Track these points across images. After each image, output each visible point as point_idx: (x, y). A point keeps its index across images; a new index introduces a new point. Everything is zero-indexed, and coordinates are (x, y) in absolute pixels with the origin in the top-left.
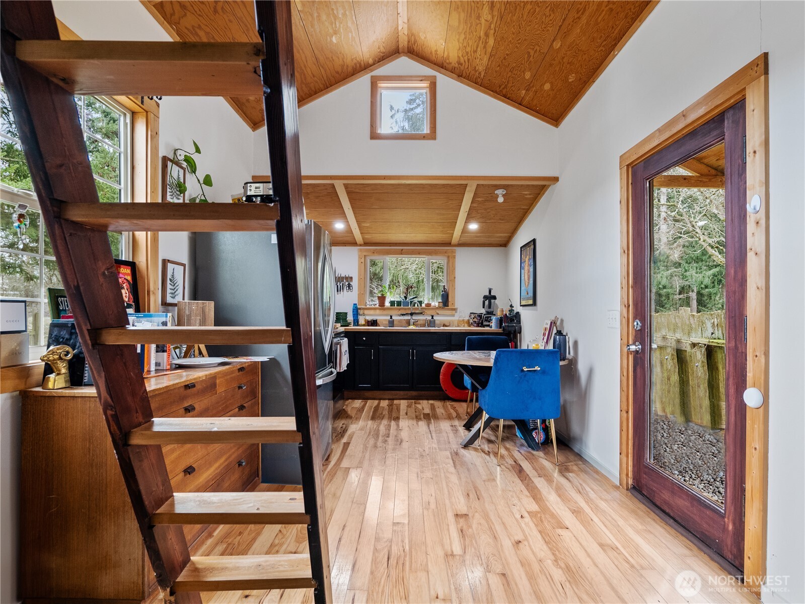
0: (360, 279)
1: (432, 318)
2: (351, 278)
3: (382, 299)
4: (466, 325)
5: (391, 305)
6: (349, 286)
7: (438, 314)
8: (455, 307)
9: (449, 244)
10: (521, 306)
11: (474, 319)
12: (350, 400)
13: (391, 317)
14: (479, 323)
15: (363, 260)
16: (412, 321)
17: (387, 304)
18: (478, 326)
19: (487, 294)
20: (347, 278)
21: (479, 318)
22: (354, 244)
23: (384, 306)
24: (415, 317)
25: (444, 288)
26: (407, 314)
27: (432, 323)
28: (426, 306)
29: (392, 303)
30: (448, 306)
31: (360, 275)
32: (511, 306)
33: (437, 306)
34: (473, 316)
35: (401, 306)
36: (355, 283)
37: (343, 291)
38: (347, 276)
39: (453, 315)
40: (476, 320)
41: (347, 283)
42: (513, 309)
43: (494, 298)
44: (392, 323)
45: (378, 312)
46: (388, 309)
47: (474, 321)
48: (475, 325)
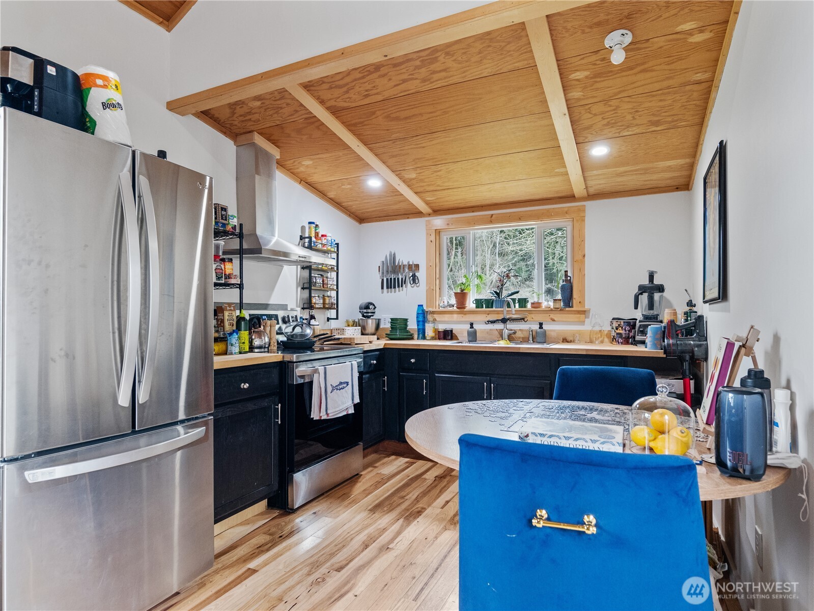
0: (429, 267)
1: (541, 327)
2: (417, 266)
3: (461, 297)
4: (606, 340)
5: (477, 307)
6: (414, 279)
7: (553, 320)
8: (587, 307)
9: (571, 198)
11: (617, 329)
13: (472, 325)
14: (628, 338)
15: (433, 238)
16: (506, 333)
17: (470, 305)
18: (626, 341)
19: (646, 282)
20: (410, 267)
21: (628, 328)
22: (418, 214)
23: (464, 308)
24: (511, 326)
25: (566, 276)
26: (498, 320)
27: (540, 336)
28: (532, 307)
29: (479, 303)
30: (572, 307)
31: (428, 260)
32: (690, 304)
33: (552, 307)
34: (615, 324)
36: (421, 274)
37: (406, 287)
38: (411, 263)
39: (583, 323)
40: (623, 332)
41: (411, 274)
42: (695, 309)
43: (661, 289)
44: (473, 336)
45: (455, 317)
46: (472, 312)
47: (617, 334)
48: (620, 340)
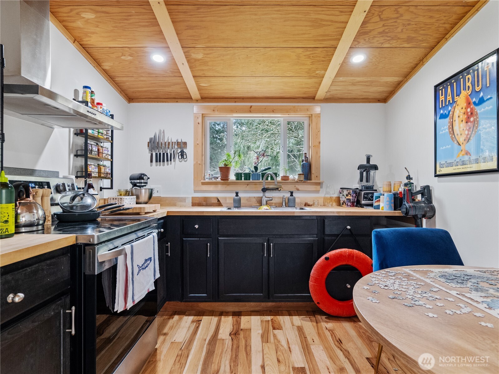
0: (196, 145)
1: (292, 195)
2: (185, 144)
3: (225, 170)
4: (334, 204)
5: (237, 179)
6: (183, 154)
7: (298, 190)
8: (321, 181)
9: (312, 98)
10: (435, 176)
11: (347, 196)
12: (176, 317)
13: (237, 194)
14: (354, 202)
15: (200, 120)
16: (264, 200)
17: (232, 177)
18: (353, 205)
19: (365, 163)
20: (178, 143)
21: (354, 195)
22: (188, 98)
23: (228, 180)
24: (268, 194)
25: (306, 157)
26: (258, 190)
27: (290, 202)
28: (282, 179)
29: (238, 176)
30: (310, 180)
31: (196, 139)
32: (409, 178)
33: (296, 180)
34: (345, 192)
35: (250, 180)
36: (189, 151)
37: (174, 161)
38: (179, 141)
39: (318, 192)
40: (351, 198)
41: (179, 150)
42: (412, 181)
43: (375, 168)
44: (238, 203)
45: (220, 187)
46: (233, 183)
47: (347, 199)
48: (349, 204)
